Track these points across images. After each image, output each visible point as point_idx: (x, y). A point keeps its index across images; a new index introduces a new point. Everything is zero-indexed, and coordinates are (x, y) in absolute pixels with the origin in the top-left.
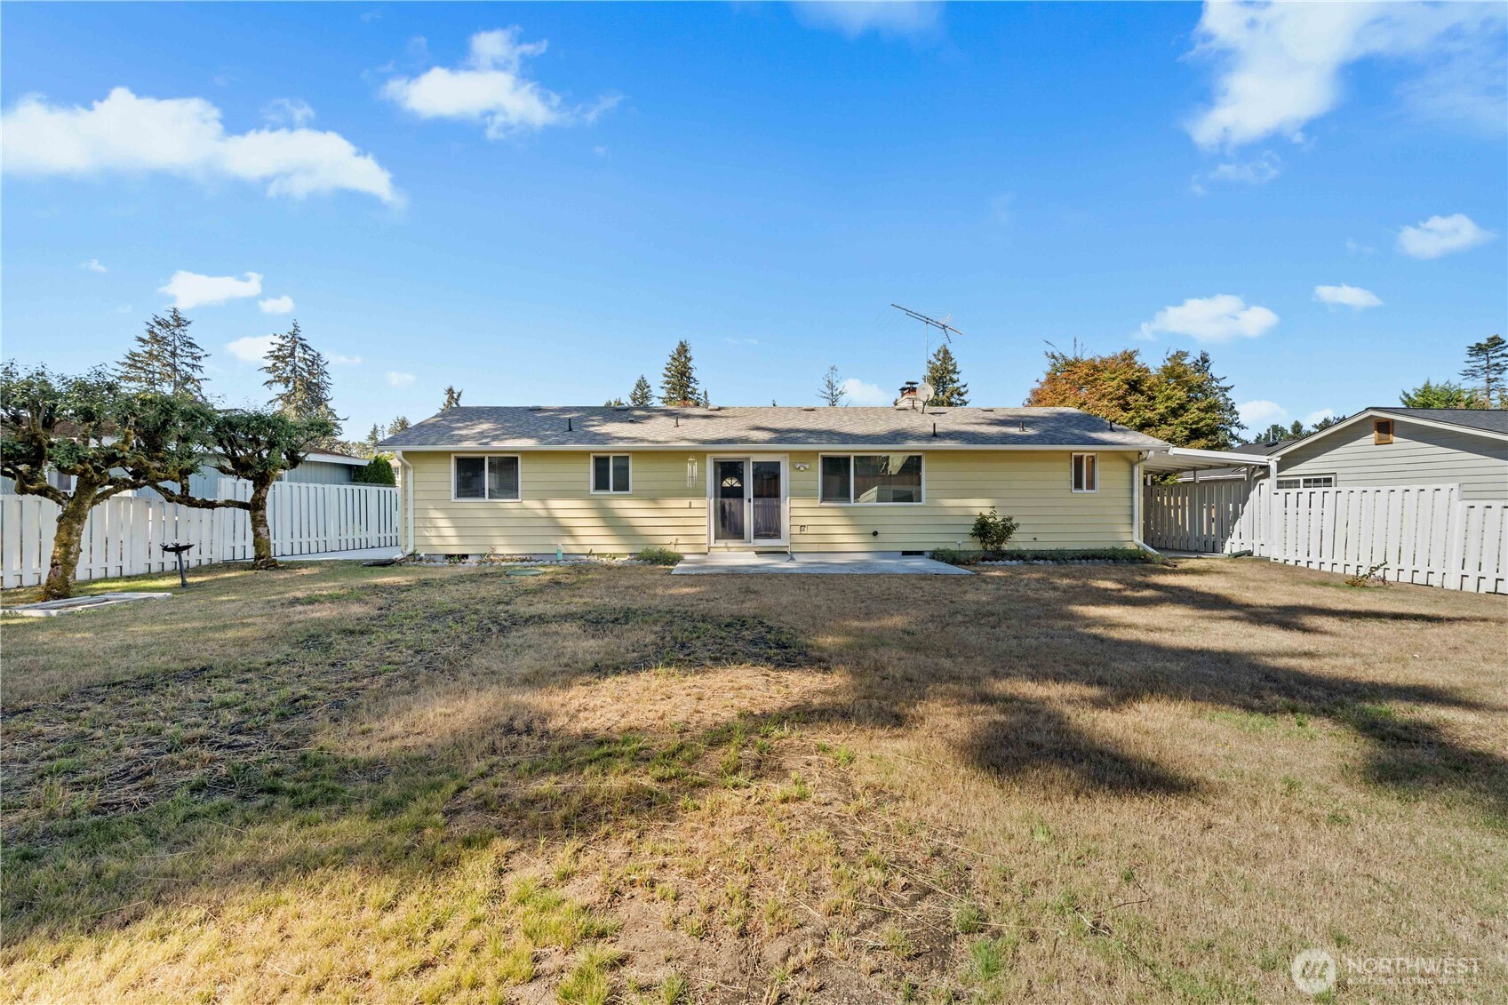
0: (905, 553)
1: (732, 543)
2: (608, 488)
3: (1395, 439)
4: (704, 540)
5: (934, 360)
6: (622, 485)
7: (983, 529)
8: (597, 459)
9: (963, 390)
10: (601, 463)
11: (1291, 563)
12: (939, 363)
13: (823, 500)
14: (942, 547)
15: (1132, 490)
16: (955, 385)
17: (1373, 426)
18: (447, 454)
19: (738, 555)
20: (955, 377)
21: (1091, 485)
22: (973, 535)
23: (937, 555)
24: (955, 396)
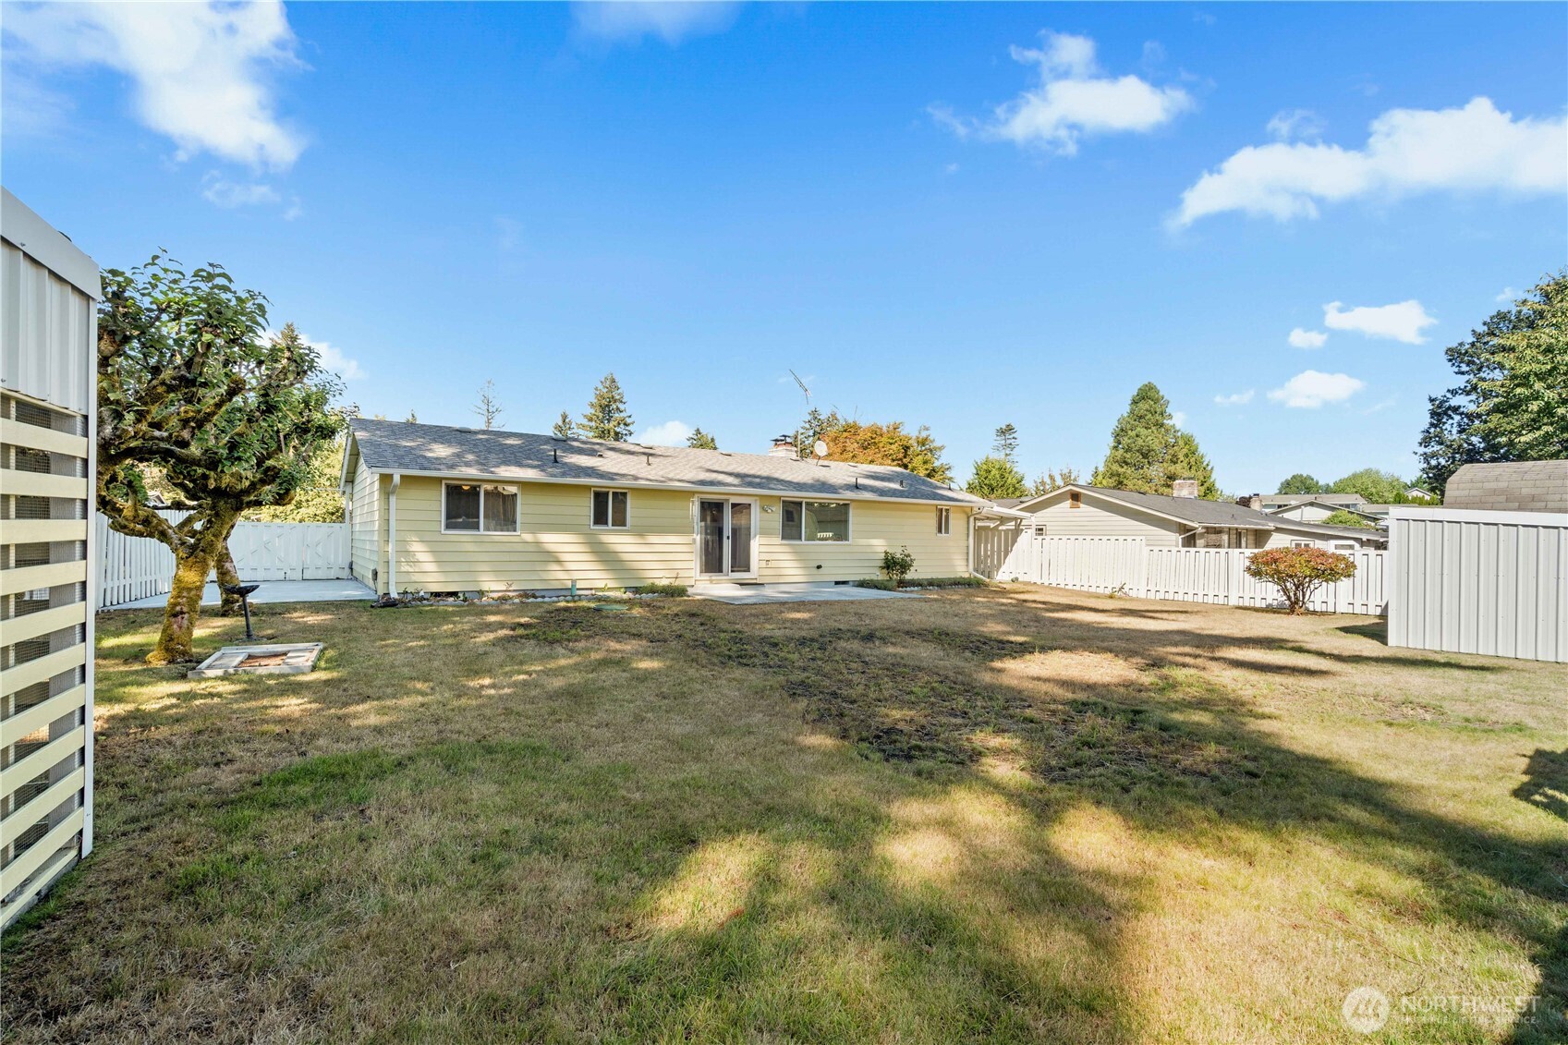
0: (837, 583)
1: (715, 576)
2: (606, 523)
3: (1082, 505)
4: (692, 573)
5: (600, 387)
6: (620, 521)
7: (890, 564)
8: (597, 495)
9: (628, 421)
10: (600, 498)
11: (1054, 585)
12: (605, 390)
13: (783, 538)
14: (867, 578)
15: (968, 535)
16: (622, 415)
17: (1069, 496)
18: (439, 480)
19: (721, 588)
20: (621, 407)
21: (947, 532)
22: (883, 568)
23: (862, 584)
24: (622, 426)
